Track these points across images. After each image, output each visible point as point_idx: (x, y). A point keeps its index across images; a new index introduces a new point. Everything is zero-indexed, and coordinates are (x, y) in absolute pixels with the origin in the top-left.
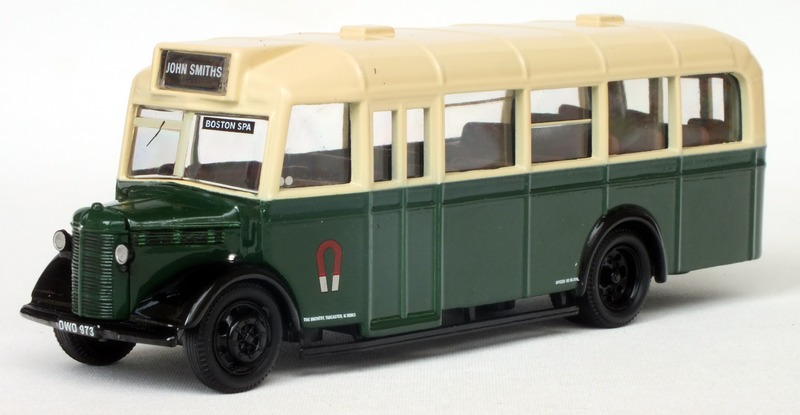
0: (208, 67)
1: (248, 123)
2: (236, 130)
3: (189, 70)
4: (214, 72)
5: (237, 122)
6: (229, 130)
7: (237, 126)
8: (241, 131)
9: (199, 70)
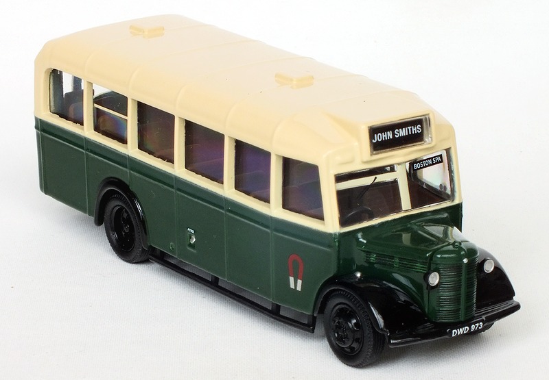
0: (409, 128)
1: (437, 156)
2: (433, 164)
3: (394, 134)
4: (416, 130)
5: (432, 158)
6: (429, 166)
7: (432, 161)
8: (436, 163)
9: (402, 132)
